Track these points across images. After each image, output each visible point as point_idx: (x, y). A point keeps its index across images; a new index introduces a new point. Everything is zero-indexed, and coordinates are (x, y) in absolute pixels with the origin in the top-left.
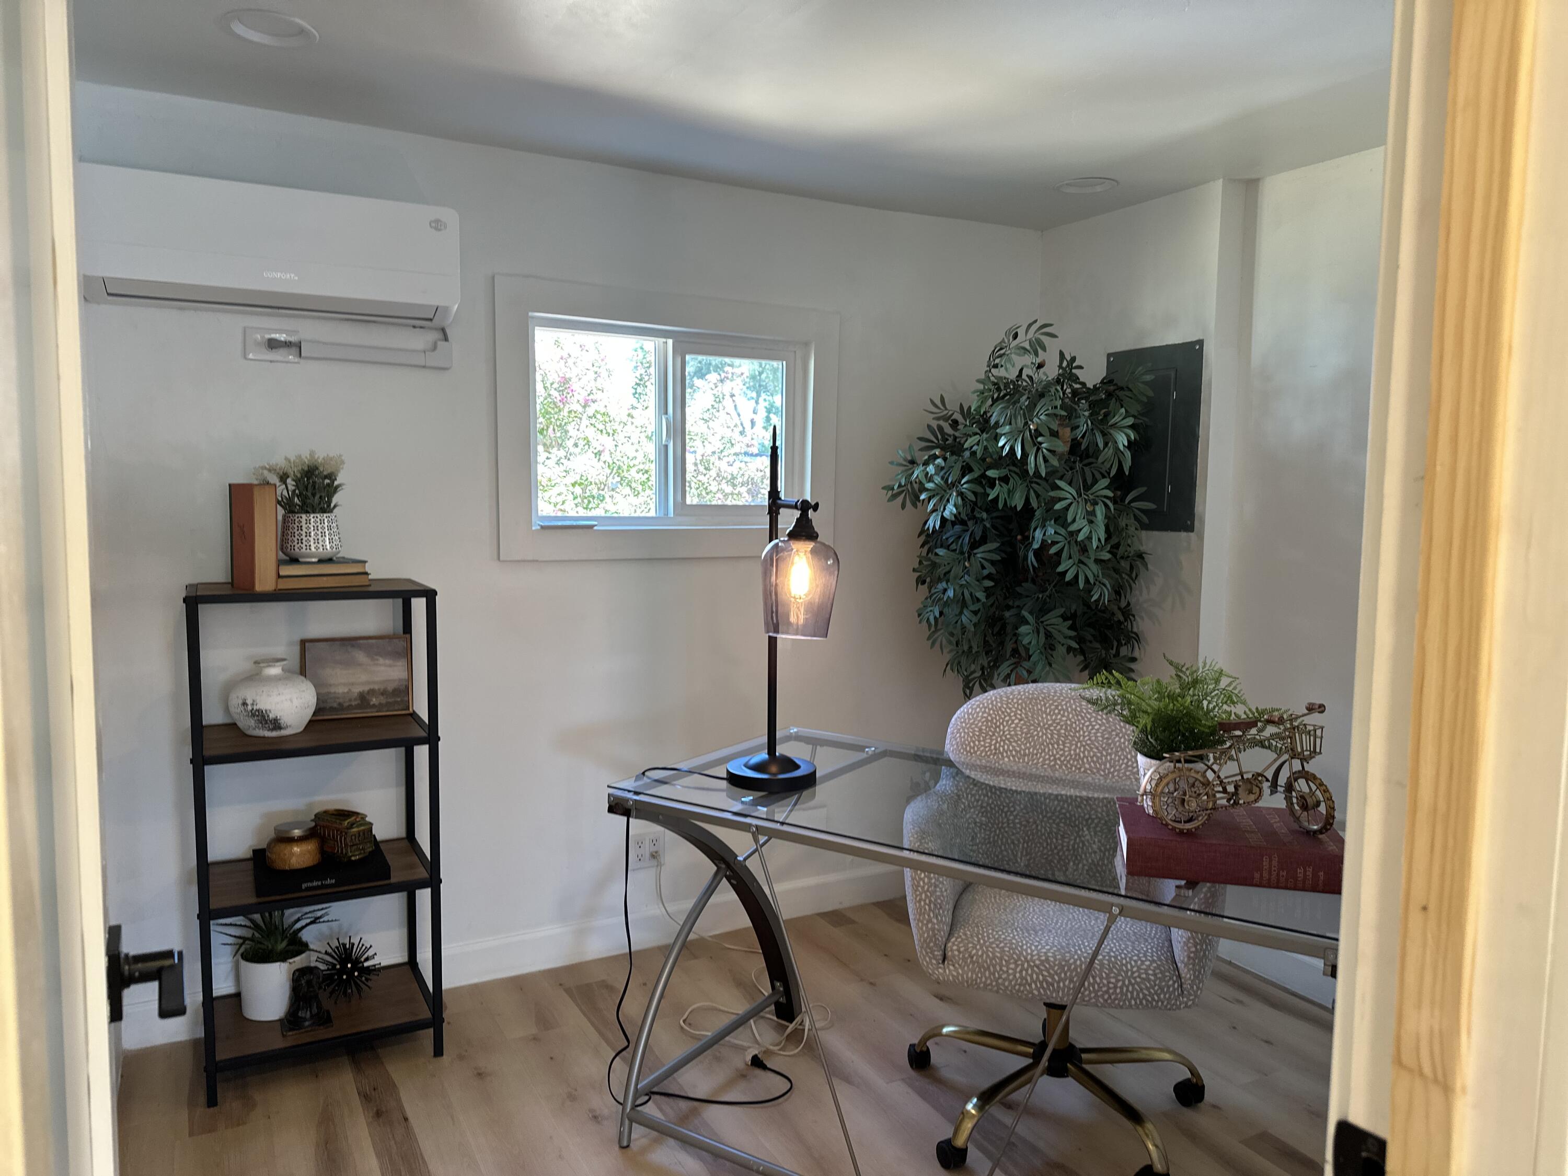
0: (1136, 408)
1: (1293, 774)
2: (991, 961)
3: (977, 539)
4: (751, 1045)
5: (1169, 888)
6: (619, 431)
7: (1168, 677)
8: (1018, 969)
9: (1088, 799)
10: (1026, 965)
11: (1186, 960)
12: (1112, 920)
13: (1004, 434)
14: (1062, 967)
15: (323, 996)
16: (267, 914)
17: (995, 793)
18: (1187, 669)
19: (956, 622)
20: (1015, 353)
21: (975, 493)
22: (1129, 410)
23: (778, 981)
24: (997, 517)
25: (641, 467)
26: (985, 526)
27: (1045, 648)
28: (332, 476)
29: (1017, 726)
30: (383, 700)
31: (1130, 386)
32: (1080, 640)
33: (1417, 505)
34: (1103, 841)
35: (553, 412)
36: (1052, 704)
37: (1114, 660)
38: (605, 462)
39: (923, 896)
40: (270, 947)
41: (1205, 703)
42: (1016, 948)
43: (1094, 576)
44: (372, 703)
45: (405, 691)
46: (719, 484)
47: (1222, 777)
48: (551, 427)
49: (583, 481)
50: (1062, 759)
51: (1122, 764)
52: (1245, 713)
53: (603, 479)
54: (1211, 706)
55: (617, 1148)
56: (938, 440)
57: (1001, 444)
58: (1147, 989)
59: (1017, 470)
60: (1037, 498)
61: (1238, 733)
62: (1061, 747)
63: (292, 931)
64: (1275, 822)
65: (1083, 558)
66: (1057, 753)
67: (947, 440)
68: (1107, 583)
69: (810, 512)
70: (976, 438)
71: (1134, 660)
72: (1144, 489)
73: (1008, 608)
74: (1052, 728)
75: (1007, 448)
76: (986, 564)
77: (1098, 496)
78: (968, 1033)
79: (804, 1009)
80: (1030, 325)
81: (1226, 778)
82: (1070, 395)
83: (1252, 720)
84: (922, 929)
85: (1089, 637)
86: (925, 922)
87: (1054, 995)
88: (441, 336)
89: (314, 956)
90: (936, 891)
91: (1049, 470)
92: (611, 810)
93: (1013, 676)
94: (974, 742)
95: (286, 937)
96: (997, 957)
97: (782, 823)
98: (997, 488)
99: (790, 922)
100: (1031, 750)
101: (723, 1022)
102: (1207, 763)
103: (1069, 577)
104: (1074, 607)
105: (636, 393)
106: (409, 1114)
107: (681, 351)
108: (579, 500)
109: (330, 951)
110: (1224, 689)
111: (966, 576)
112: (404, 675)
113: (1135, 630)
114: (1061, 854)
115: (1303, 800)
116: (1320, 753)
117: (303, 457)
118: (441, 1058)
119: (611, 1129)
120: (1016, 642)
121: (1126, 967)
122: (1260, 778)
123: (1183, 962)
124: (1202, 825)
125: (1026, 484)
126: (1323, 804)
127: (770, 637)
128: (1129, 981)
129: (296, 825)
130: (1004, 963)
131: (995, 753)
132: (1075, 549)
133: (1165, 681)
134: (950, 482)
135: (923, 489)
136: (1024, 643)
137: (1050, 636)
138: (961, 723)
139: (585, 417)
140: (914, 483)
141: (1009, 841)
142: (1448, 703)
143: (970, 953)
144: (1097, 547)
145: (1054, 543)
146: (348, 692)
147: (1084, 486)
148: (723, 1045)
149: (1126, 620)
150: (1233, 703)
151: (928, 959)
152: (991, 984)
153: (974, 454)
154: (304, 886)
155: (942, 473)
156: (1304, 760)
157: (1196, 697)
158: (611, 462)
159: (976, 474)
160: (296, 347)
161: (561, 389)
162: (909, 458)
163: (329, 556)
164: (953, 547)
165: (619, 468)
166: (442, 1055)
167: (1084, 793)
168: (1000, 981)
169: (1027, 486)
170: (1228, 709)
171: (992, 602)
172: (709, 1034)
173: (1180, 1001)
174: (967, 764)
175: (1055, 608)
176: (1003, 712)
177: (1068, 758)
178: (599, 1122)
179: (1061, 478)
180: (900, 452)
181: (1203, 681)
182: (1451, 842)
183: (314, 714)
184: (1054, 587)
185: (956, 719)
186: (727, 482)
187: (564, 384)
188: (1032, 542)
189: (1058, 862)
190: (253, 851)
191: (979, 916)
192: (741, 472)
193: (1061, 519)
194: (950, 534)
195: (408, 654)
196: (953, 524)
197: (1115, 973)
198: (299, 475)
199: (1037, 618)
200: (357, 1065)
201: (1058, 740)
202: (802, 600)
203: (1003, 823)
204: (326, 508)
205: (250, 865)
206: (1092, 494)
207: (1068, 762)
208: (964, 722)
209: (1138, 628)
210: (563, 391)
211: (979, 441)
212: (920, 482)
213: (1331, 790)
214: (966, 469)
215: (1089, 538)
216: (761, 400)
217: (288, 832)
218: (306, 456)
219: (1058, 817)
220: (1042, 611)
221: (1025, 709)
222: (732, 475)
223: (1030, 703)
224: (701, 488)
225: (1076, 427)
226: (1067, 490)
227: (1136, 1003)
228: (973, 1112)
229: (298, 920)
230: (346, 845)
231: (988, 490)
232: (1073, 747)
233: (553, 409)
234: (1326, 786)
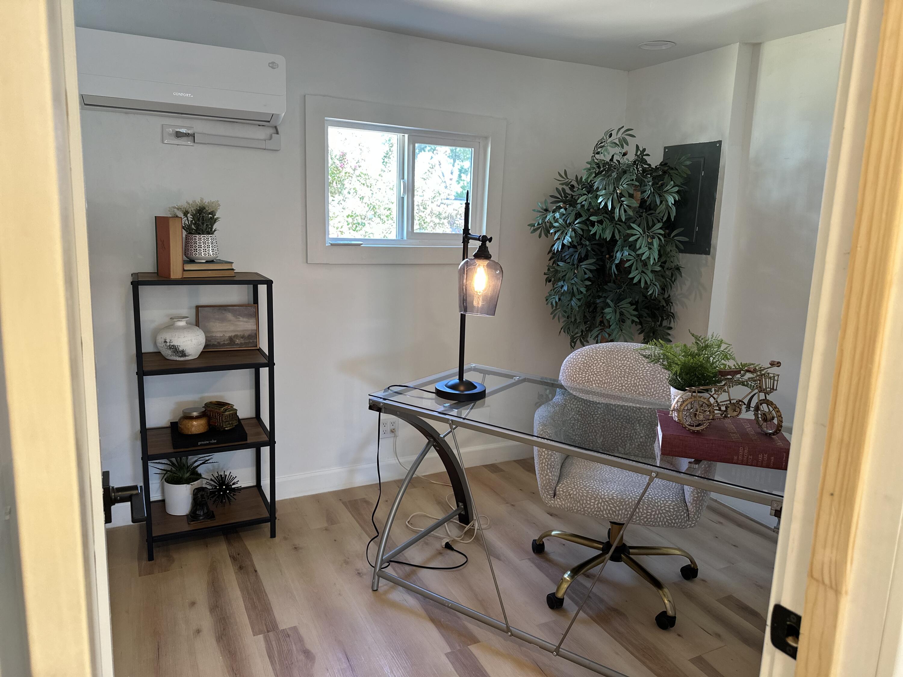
0: (679, 181)
1: (760, 401)
2: (581, 497)
3: (583, 257)
4: (445, 537)
5: (684, 463)
6: (374, 184)
7: (690, 342)
8: (596, 503)
9: (640, 409)
10: (601, 501)
11: (692, 501)
12: (651, 480)
13: (602, 195)
14: (621, 503)
15: (210, 503)
16: (179, 458)
17: (587, 404)
18: (702, 339)
19: (568, 305)
20: (610, 146)
21: (582, 230)
22: (675, 182)
23: (461, 502)
24: (594, 244)
25: (386, 206)
26: (587, 249)
27: (619, 321)
28: (213, 213)
29: (601, 366)
30: (242, 341)
31: (677, 167)
32: (639, 317)
33: (844, 269)
34: (647, 432)
35: (336, 173)
36: (622, 355)
37: (658, 328)
38: (365, 203)
39: (544, 461)
40: (181, 475)
41: (711, 359)
42: (595, 491)
43: (650, 280)
44: (236, 343)
45: (254, 336)
46: (432, 218)
47: (719, 402)
48: (335, 182)
49: (353, 215)
50: (626, 385)
51: (661, 390)
52: (734, 365)
53: (364, 213)
54: (715, 360)
55: (371, 590)
56: (562, 197)
57: (599, 201)
58: (669, 516)
59: (608, 217)
60: (619, 233)
61: (729, 377)
62: (626, 379)
63: (192, 467)
64: (748, 428)
65: (644, 270)
66: (624, 382)
67: (568, 197)
68: (657, 284)
69: (488, 242)
70: (585, 197)
71: (670, 328)
72: (682, 229)
73: (599, 297)
74: (621, 368)
75: (603, 204)
76: (587, 271)
77: (655, 233)
78: (566, 535)
79: (475, 518)
80: (619, 129)
81: (721, 402)
82: (641, 172)
83: (738, 370)
84: (542, 478)
85: (645, 315)
86: (545, 475)
87: (616, 518)
88: (274, 131)
89: (205, 481)
90: (551, 458)
91: (627, 217)
92: (370, 408)
93: (600, 337)
94: (576, 375)
95: (189, 470)
96: (585, 496)
97: (464, 419)
98: (596, 227)
99: (468, 469)
100: (609, 380)
101: (430, 523)
102: (710, 393)
103: (635, 281)
104: (637, 297)
105: (384, 162)
106: (258, 568)
107: (412, 141)
108: (350, 225)
109: (213, 478)
110: (723, 351)
111: (575, 278)
112: (254, 327)
113: (672, 311)
114: (623, 439)
115: (764, 416)
116: (776, 390)
117: (197, 201)
118: (274, 538)
119: (368, 580)
120: (602, 317)
121: (658, 504)
122: (740, 403)
123: (690, 502)
124: (705, 428)
125: (613, 225)
126: (776, 419)
127: (461, 314)
128: (659, 512)
129: (195, 410)
130: (588, 499)
131: (588, 382)
132: (640, 264)
133: (689, 345)
134: (568, 222)
135: (552, 226)
136: (607, 318)
137: (622, 315)
138: (569, 364)
139: (354, 176)
140: (547, 223)
141: (594, 431)
142: (854, 382)
143: (569, 492)
144: (653, 263)
145: (628, 260)
146: (223, 336)
147: (647, 227)
148: (430, 536)
149: (667, 305)
150: (728, 359)
151: (545, 495)
152: (580, 510)
153: (583, 206)
154: (199, 443)
155: (563, 217)
156: (766, 393)
157: (706, 356)
158: (369, 204)
159: (583, 218)
160: (192, 136)
161: (341, 159)
162: (545, 208)
163: (211, 260)
164: (568, 261)
165: (374, 207)
166: (275, 537)
167: (638, 405)
168: (586, 509)
169: (614, 226)
170: (725, 362)
171: (590, 293)
172: (423, 530)
173: (687, 524)
174: (572, 388)
175: (626, 298)
176: (593, 358)
177: (630, 385)
178: (361, 576)
179: (633, 223)
180: (539, 204)
181: (711, 346)
182: (849, 459)
183: (204, 348)
184: (626, 286)
185: (566, 362)
186: (436, 216)
187: (343, 156)
188: (615, 259)
189: (621, 443)
190: (171, 423)
191: (575, 472)
192: (444, 211)
193: (632, 247)
194: (566, 253)
195: (256, 315)
196: (569, 247)
197: (651, 507)
198: (194, 212)
199: (616, 304)
200: (229, 541)
201: (624, 375)
202: (481, 294)
203: (591, 421)
204: (210, 232)
205: (169, 431)
206: (651, 232)
207: (630, 387)
208: (571, 363)
209: (674, 310)
210: (341, 160)
211: (586, 199)
212: (551, 222)
213: (781, 411)
214: (578, 215)
215: (649, 258)
216: (456, 164)
217: (190, 413)
218: (198, 201)
219: (622, 418)
220: (618, 300)
221: (606, 357)
222: (439, 212)
223: (609, 354)
224: (421, 220)
225: (643, 192)
226: (637, 229)
227: (662, 524)
228: (568, 579)
229: (196, 461)
230: (222, 421)
231: (591, 228)
232: (633, 379)
233: (336, 171)
234: (778, 409)
